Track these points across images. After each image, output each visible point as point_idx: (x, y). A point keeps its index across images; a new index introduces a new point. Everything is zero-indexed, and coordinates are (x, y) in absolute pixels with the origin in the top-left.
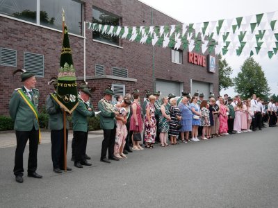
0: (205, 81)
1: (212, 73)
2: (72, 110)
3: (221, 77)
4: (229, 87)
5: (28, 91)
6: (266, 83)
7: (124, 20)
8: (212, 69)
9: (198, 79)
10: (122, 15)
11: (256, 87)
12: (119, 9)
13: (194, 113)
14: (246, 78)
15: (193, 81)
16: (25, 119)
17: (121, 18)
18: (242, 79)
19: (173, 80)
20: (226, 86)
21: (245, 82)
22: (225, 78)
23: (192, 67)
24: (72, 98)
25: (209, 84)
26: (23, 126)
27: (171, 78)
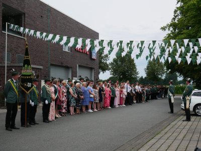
0: (88, 66)
1: (94, 59)
2: (29, 91)
3: (101, 62)
4: (107, 71)
5: (15, 81)
6: (135, 68)
7: (26, 15)
8: (94, 56)
9: (82, 65)
10: (25, 11)
11: (127, 71)
12: (23, 6)
13: (90, 94)
14: (119, 63)
15: (79, 66)
16: (13, 96)
17: (24, 14)
18: (117, 64)
19: (63, 65)
20: (104, 70)
21: (119, 67)
22: (103, 63)
23: (78, 55)
24: (29, 85)
25: (91, 69)
26: (11, 100)
27: (62, 63)
